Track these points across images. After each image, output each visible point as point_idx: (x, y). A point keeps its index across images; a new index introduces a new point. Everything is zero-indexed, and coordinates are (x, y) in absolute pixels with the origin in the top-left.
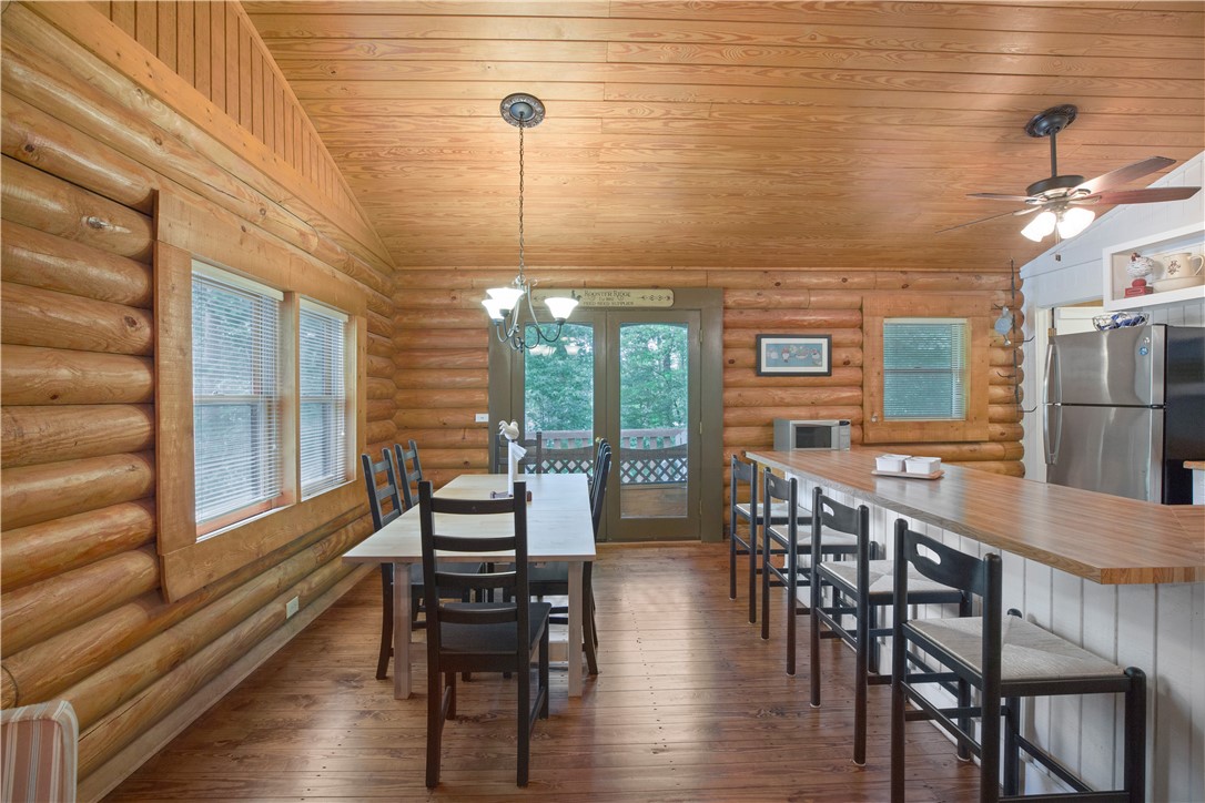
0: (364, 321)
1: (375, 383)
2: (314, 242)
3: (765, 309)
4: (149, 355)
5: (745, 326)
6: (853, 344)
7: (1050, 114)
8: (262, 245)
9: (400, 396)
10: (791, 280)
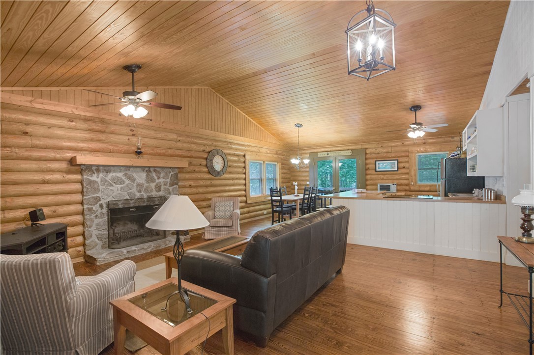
0: (280, 164)
1: (284, 176)
2: (269, 152)
3: (378, 153)
4: (245, 173)
5: (373, 158)
6: (406, 162)
7: (413, 107)
8: (259, 156)
9: (292, 178)
10: (386, 145)
